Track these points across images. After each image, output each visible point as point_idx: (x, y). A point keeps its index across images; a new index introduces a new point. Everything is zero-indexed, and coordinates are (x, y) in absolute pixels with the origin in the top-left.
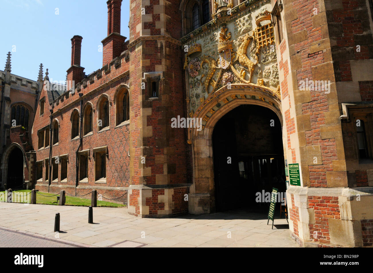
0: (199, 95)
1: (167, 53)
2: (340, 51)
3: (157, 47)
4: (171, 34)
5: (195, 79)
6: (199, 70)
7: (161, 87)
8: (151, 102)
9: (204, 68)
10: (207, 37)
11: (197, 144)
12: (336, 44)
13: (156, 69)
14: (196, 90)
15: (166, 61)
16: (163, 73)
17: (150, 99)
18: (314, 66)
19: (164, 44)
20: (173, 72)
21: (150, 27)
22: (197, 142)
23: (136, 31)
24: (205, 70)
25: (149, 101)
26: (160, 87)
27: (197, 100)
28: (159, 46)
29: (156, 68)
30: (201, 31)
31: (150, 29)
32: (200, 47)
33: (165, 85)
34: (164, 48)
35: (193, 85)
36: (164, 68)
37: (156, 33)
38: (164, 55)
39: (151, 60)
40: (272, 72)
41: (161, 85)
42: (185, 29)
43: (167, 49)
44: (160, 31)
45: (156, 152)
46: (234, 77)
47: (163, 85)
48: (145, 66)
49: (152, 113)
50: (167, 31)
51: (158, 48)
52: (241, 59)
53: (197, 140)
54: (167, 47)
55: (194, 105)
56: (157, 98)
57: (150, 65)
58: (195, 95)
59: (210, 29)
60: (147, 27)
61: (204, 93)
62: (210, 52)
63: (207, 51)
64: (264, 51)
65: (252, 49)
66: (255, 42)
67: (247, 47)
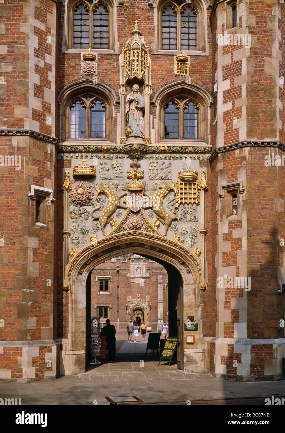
0: (87, 232)
3: (47, 153)
5: (81, 209)
6: (91, 200)
8: (38, 229)
10: (106, 161)
11: (75, 291)
13: (44, 184)
16: (53, 192)
19: (54, 151)
21: (39, 118)
22: (75, 288)
23: (13, 114)
24: (101, 202)
25: (35, 227)
27: (83, 237)
28: (49, 152)
29: (45, 182)
30: (98, 151)
31: (39, 123)
32: (95, 170)
34: (54, 156)
35: (78, 215)
36: (54, 185)
37: (46, 131)
39: (39, 169)
40: (189, 232)
41: (50, 208)
44: (51, 130)
45: (43, 298)
48: (32, 176)
49: (39, 245)
53: (76, 286)
55: (78, 241)
56: (45, 225)
57: (38, 176)
58: (79, 229)
59: (113, 153)
60: (36, 117)
61: (96, 231)
62: (111, 183)
63: (105, 179)
64: (183, 208)
65: (171, 201)
66: (175, 195)
67: (164, 197)
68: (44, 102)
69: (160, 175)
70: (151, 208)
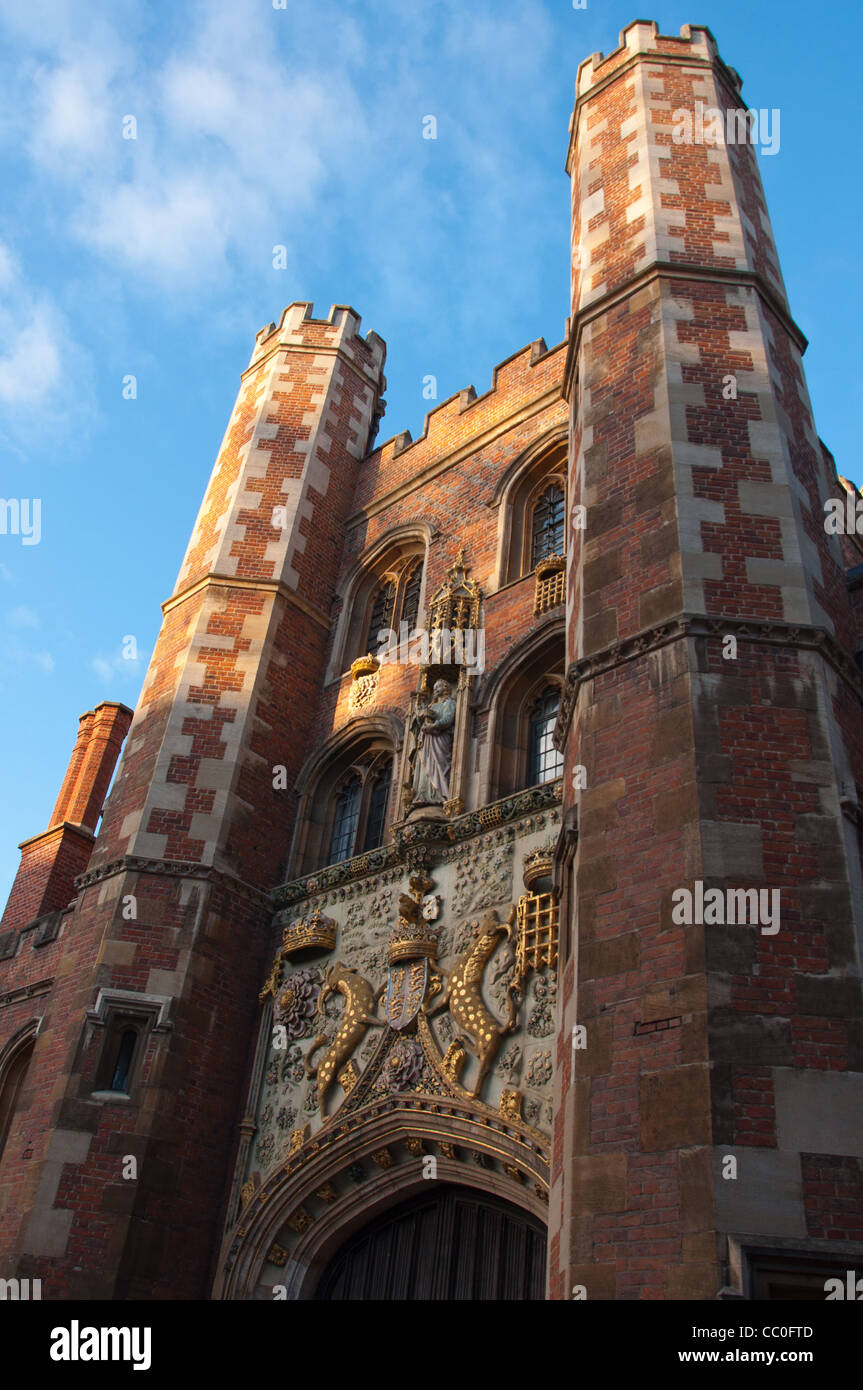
0: (291, 1118)
1: (209, 932)
2: (740, 1027)
3: (175, 905)
4: (240, 866)
6: (309, 1014)
7: (152, 1054)
8: (95, 1109)
9: (328, 1014)
10: (362, 899)
12: (728, 1000)
13: (149, 984)
14: (284, 1093)
15: (194, 960)
16: (174, 1003)
17: (98, 1095)
18: (650, 1073)
19: (202, 898)
20: (216, 1007)
21: (170, 827)
23: (118, 834)
24: (331, 1021)
25: (89, 1102)
26: (149, 1057)
27: (281, 1136)
28: (184, 900)
29: (150, 980)
30: (345, 877)
31: (167, 836)
32: (333, 930)
33: (167, 1050)
34: (200, 910)
35: (280, 1071)
36: (181, 985)
37: (185, 853)
38: (194, 936)
39: (139, 948)
41: (152, 1046)
42: (301, 858)
43: (213, 917)
44: (201, 850)
46: (424, 1066)
47: (162, 1050)
48: (110, 964)
49: (89, 1157)
50: (227, 852)
51: (179, 907)
52: (456, 1002)
54: (214, 910)
55: (267, 1152)
56: (126, 1097)
57: (130, 964)
58: (277, 1111)
59: (376, 871)
60: (160, 825)
61: (312, 1112)
62: (362, 958)
63: (351, 949)
64: (539, 986)
65: (501, 970)
66: (514, 946)
67: (485, 960)
68: (195, 790)
69: (477, 898)
70: (446, 1007)
